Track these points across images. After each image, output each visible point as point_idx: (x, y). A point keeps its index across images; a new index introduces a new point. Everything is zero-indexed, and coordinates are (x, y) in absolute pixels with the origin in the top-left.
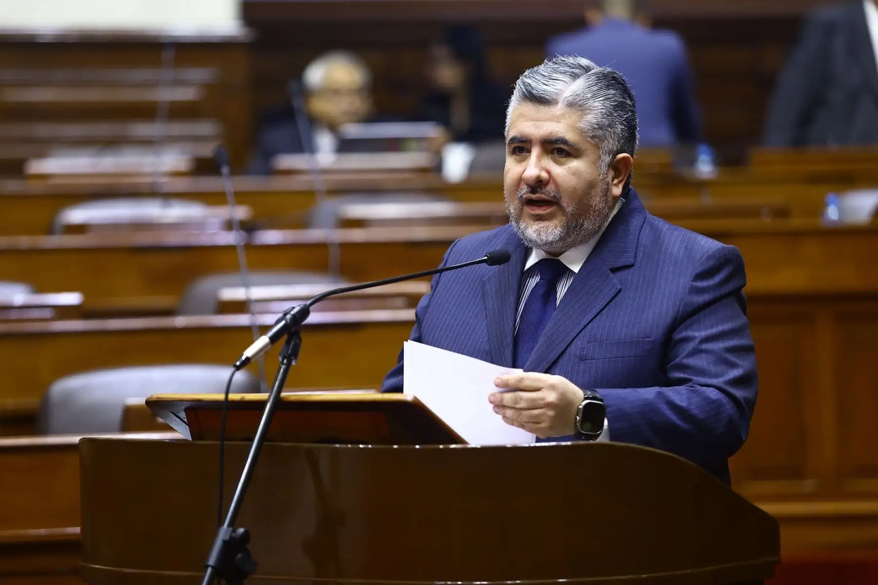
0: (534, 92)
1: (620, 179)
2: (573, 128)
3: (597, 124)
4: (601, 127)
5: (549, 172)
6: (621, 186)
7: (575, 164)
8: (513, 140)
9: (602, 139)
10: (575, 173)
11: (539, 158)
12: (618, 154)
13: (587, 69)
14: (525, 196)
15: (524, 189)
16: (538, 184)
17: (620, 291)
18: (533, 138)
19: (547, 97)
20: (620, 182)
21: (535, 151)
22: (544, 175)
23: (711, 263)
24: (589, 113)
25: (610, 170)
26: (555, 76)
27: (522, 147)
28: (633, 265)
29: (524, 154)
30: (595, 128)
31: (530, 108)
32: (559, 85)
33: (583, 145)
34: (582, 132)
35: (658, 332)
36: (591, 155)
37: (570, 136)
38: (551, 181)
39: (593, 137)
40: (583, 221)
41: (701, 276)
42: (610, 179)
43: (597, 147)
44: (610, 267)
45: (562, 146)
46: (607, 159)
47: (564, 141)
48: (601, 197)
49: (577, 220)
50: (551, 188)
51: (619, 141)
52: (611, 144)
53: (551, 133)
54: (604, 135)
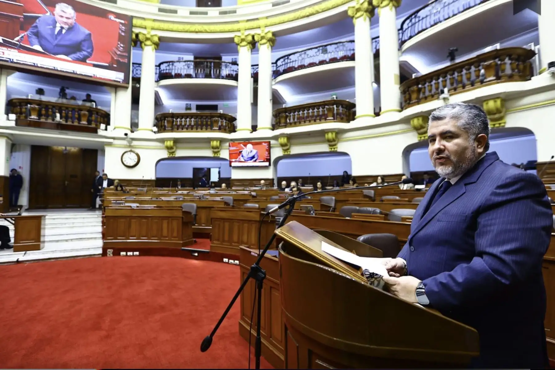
0: (435, 116)
1: (482, 145)
2: (455, 126)
3: (466, 123)
4: (468, 124)
5: (444, 146)
7: (456, 141)
8: (430, 136)
9: (469, 129)
10: (456, 144)
11: (440, 141)
12: (479, 135)
14: (435, 157)
15: (435, 154)
16: (440, 151)
17: (465, 193)
18: (437, 134)
19: (442, 116)
20: (482, 147)
21: (438, 139)
22: (442, 147)
24: (461, 119)
25: (475, 141)
27: (433, 139)
28: (476, 182)
29: (434, 141)
30: (465, 125)
31: (436, 123)
33: (460, 132)
34: (458, 127)
36: (465, 136)
37: (452, 129)
38: (446, 149)
39: (464, 128)
40: (462, 164)
42: (476, 146)
43: (467, 132)
44: (465, 183)
45: (450, 134)
46: (473, 137)
47: (450, 132)
48: (471, 153)
49: (459, 164)
50: (446, 152)
51: (479, 130)
52: (475, 131)
53: (443, 130)
54: (470, 127)
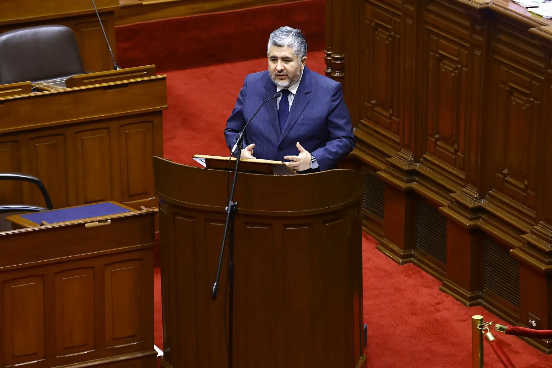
0: (278, 44)
1: (304, 64)
2: (291, 53)
4: (298, 51)
5: (284, 67)
6: (304, 66)
7: (291, 63)
8: (272, 57)
9: (298, 55)
10: (292, 66)
11: (281, 63)
12: (303, 57)
13: (291, 32)
14: (277, 74)
15: (277, 72)
16: (281, 71)
17: (309, 101)
18: (278, 57)
19: (281, 44)
21: (280, 61)
22: (283, 68)
23: (336, 91)
25: (301, 63)
26: (283, 37)
27: (275, 59)
28: (311, 92)
29: (276, 61)
30: (296, 52)
31: (276, 48)
32: (285, 40)
33: (293, 58)
34: (293, 54)
35: (324, 115)
36: (296, 60)
37: (290, 56)
38: (285, 70)
39: (296, 54)
40: (295, 79)
41: (333, 96)
42: (301, 65)
43: (297, 57)
44: (304, 93)
45: (287, 59)
46: (300, 60)
47: (288, 58)
48: (299, 70)
49: (292, 79)
51: (303, 54)
52: (301, 55)
53: (284, 55)
54: (299, 53)
